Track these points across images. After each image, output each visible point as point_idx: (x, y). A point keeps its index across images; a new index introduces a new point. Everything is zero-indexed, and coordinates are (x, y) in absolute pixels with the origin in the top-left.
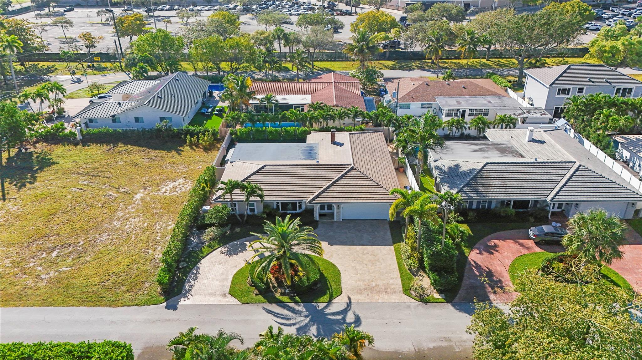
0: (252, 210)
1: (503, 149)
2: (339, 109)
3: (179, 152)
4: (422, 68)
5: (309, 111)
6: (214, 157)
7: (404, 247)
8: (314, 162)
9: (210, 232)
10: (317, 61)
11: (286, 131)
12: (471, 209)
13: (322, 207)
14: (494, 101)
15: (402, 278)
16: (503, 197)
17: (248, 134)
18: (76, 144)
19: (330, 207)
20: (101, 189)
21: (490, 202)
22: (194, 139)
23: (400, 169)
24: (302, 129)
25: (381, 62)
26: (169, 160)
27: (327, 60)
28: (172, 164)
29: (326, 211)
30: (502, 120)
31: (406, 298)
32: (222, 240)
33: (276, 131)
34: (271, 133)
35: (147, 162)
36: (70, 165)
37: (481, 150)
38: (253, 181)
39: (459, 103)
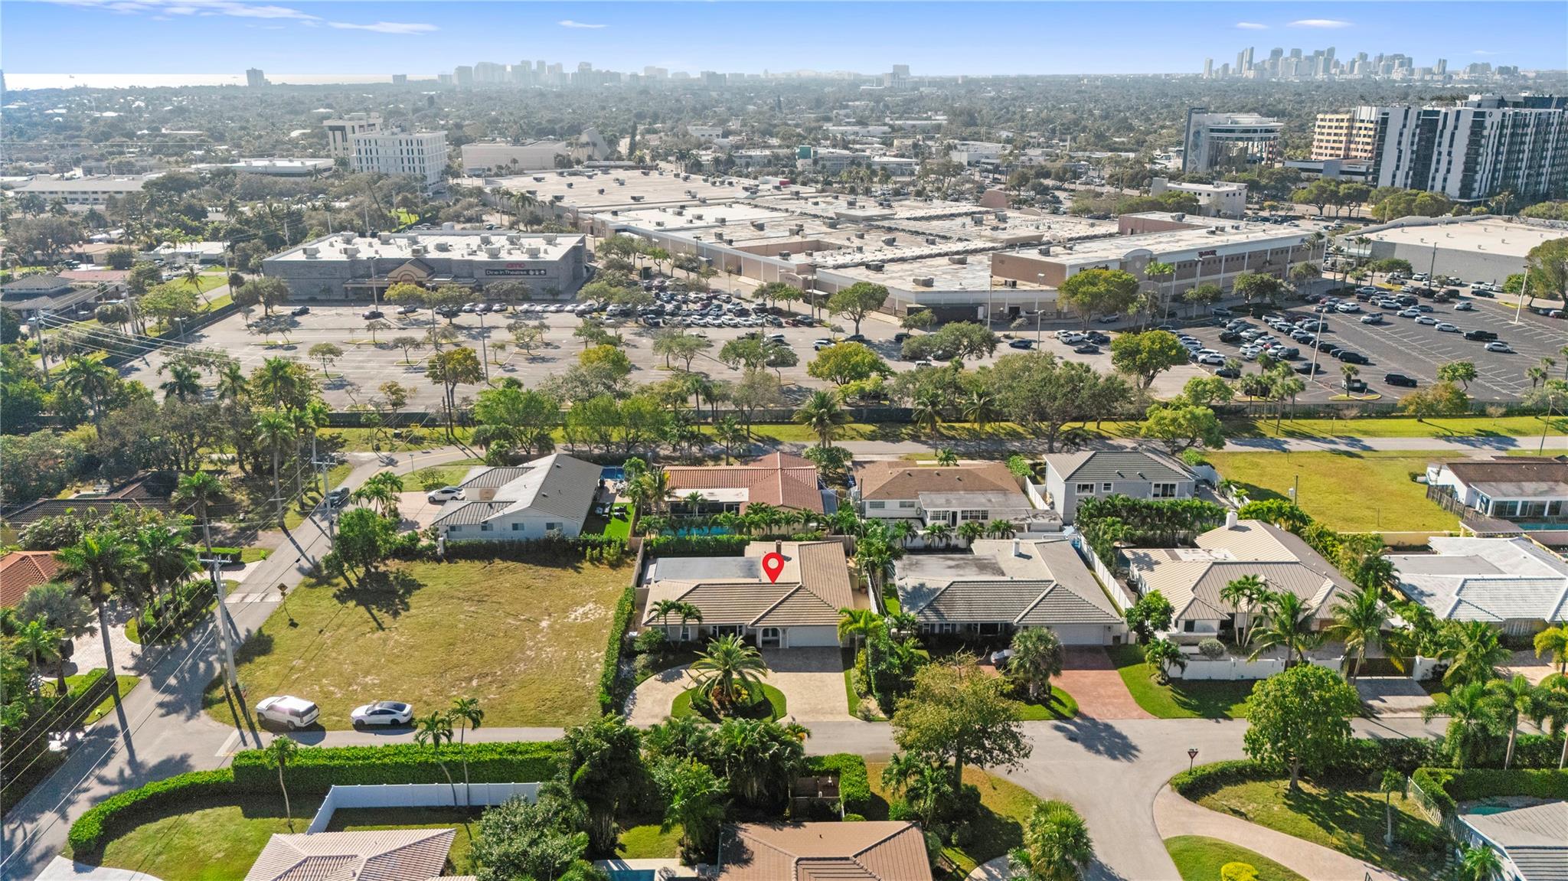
0: (685, 636)
1: (983, 565)
2: (786, 510)
3: (577, 569)
4: (915, 438)
5: (747, 515)
6: (628, 576)
7: (854, 672)
8: (756, 581)
9: (641, 660)
10: (755, 423)
11: (716, 540)
12: (933, 634)
13: (766, 632)
14: (995, 498)
15: (849, 701)
16: (966, 619)
17: (667, 544)
18: (439, 560)
19: (775, 631)
20: (494, 617)
21: (954, 625)
22: (596, 552)
23: (860, 590)
24: (737, 537)
25: (855, 426)
26: (567, 581)
27: (771, 423)
28: (574, 585)
29: (770, 637)
30: (996, 527)
31: (852, 718)
32: (654, 668)
33: (705, 541)
34: (698, 543)
35: (539, 583)
36: (443, 587)
37: (957, 566)
38: (690, 601)
39: (948, 501)
